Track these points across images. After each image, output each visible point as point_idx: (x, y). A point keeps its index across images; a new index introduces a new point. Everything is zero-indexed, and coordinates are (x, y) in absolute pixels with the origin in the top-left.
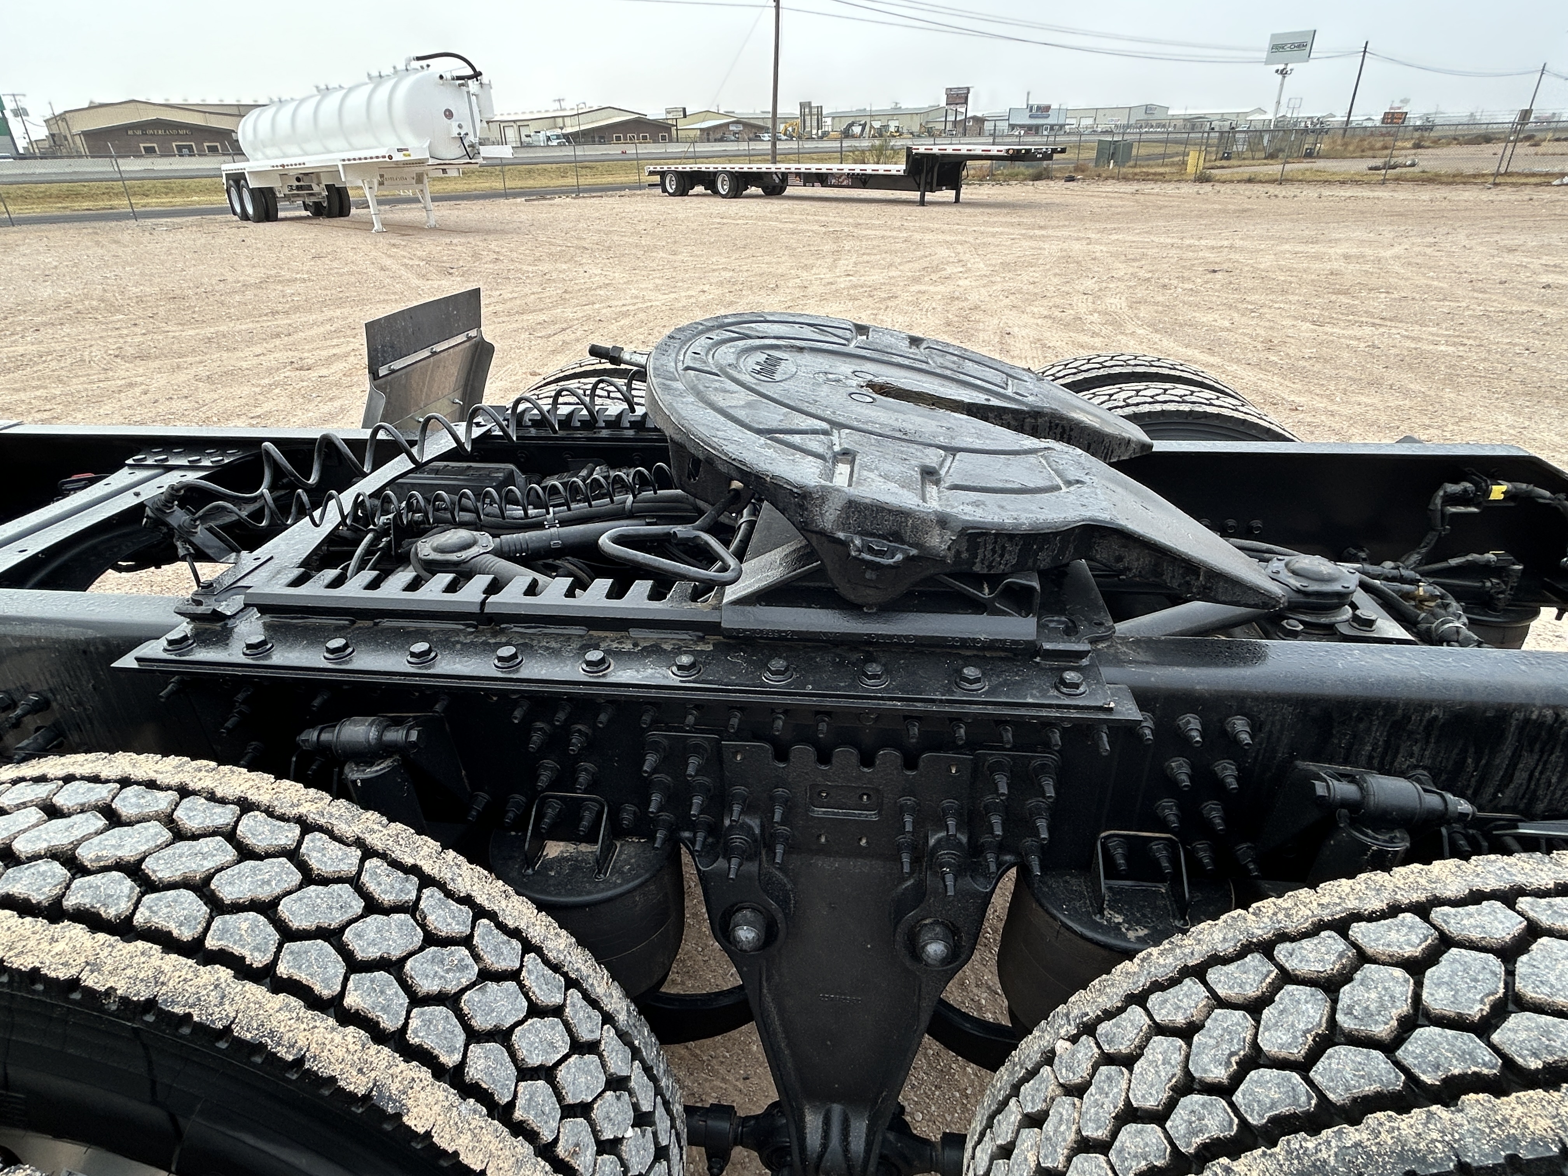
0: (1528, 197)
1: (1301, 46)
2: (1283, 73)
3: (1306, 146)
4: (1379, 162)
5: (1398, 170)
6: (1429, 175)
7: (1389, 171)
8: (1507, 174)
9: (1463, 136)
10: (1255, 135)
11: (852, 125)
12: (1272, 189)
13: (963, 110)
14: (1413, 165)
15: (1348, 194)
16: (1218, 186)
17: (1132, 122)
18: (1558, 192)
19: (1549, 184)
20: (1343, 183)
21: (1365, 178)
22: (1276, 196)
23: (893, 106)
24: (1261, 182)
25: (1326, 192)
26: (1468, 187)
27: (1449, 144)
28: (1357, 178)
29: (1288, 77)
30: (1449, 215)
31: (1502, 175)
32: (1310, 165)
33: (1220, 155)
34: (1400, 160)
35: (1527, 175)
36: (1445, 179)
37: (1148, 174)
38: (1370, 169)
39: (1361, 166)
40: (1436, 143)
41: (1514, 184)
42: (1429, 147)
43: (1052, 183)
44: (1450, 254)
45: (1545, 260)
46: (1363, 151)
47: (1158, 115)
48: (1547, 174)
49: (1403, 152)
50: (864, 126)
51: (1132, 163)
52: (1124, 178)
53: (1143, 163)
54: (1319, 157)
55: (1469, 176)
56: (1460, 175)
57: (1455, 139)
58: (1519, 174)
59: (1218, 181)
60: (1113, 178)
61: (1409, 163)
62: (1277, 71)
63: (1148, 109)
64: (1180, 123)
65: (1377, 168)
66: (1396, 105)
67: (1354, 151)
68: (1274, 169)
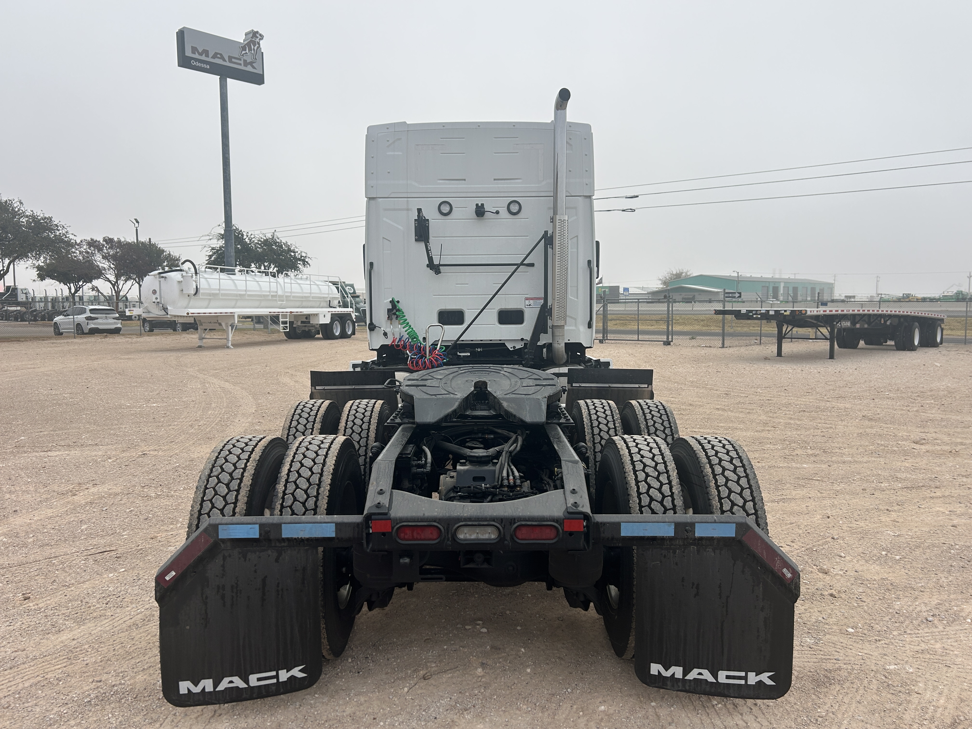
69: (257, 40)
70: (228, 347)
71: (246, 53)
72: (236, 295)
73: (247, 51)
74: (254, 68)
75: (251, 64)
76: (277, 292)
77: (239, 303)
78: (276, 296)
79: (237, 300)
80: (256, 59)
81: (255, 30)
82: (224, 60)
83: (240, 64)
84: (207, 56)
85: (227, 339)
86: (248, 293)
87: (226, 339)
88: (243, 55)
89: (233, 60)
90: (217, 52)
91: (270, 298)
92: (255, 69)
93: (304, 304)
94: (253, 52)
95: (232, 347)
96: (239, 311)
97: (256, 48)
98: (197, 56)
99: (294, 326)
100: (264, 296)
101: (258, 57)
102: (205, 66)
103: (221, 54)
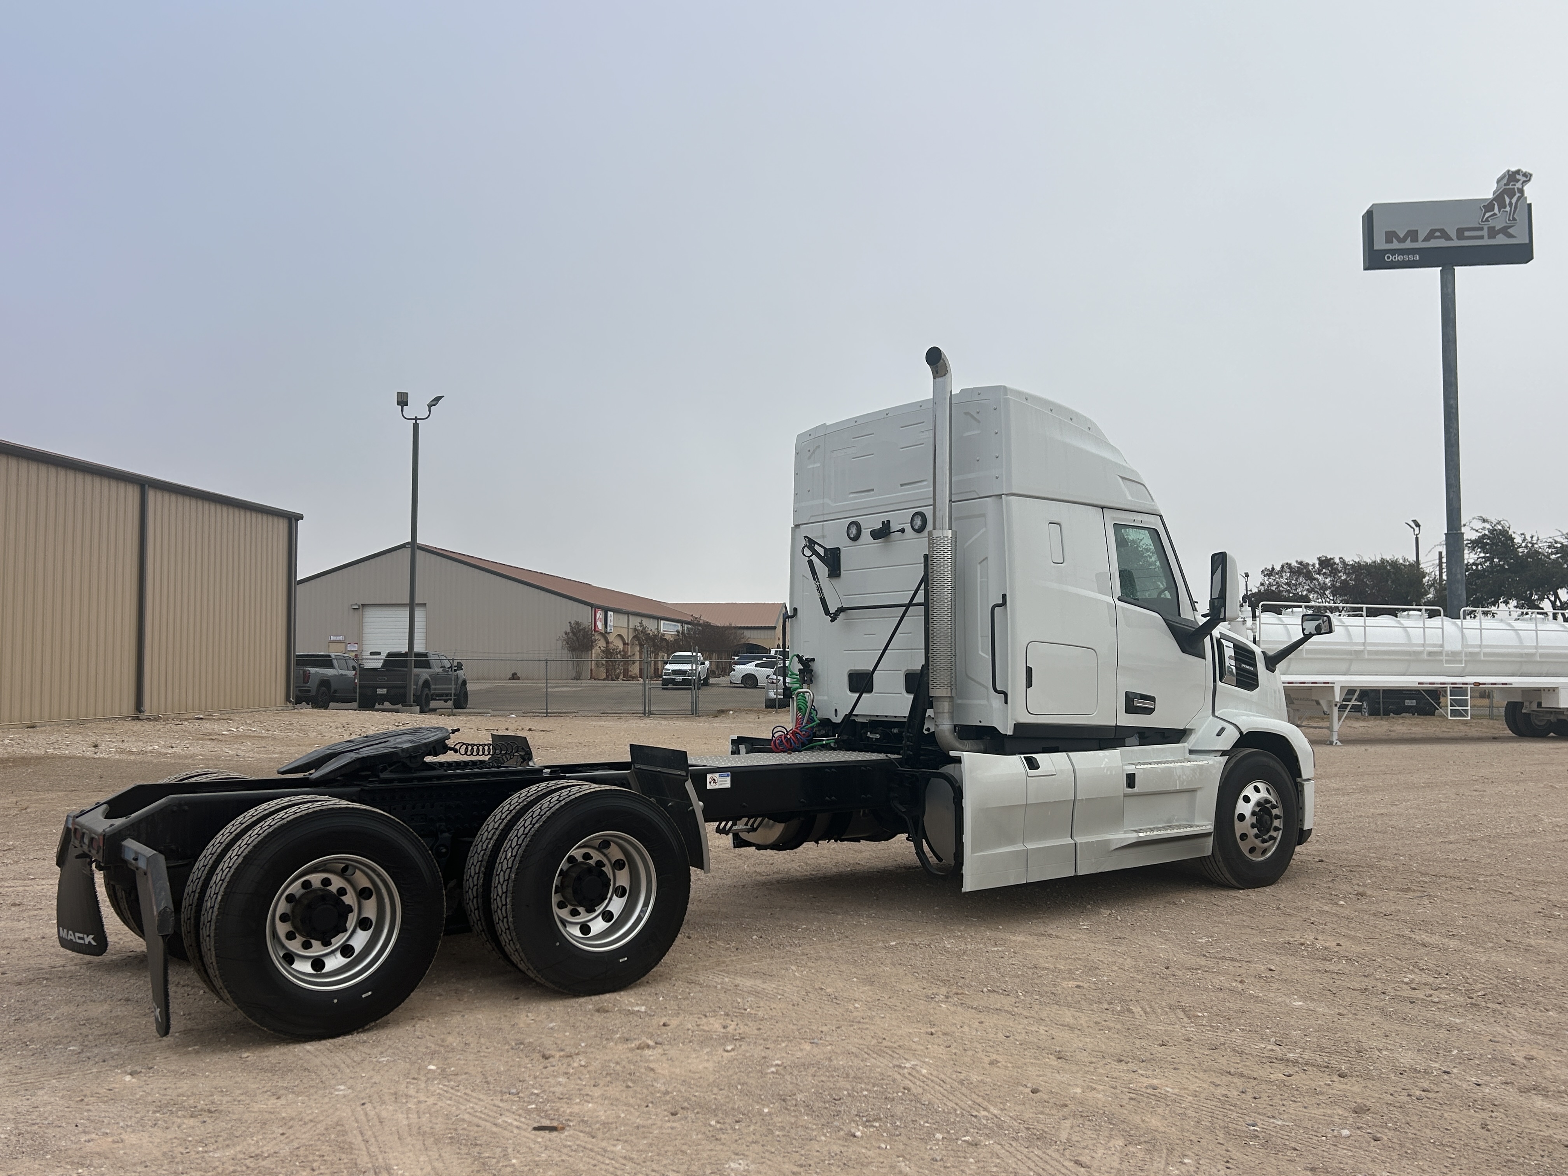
69: (1519, 185)
70: (1331, 743)
71: (1495, 214)
72: (1350, 652)
73: (1496, 210)
74: (1510, 236)
75: (1505, 231)
76: (1442, 646)
77: (1355, 667)
78: (1441, 653)
79: (1351, 660)
80: (1514, 219)
81: (1514, 169)
82: (1449, 238)
83: (1482, 237)
84: (1415, 239)
85: (1330, 729)
86: (1369, 648)
87: (1328, 728)
88: (1487, 220)
89: (1467, 234)
90: (1433, 228)
91: (1425, 657)
92: (1514, 237)
93: (1525, 668)
94: (1508, 209)
95: (1339, 743)
96: (1341, 681)
97: (1514, 200)
98: (1396, 245)
99: (1523, 711)
100: (1415, 653)
101: (1520, 216)
102: (1411, 258)
103: (1442, 231)
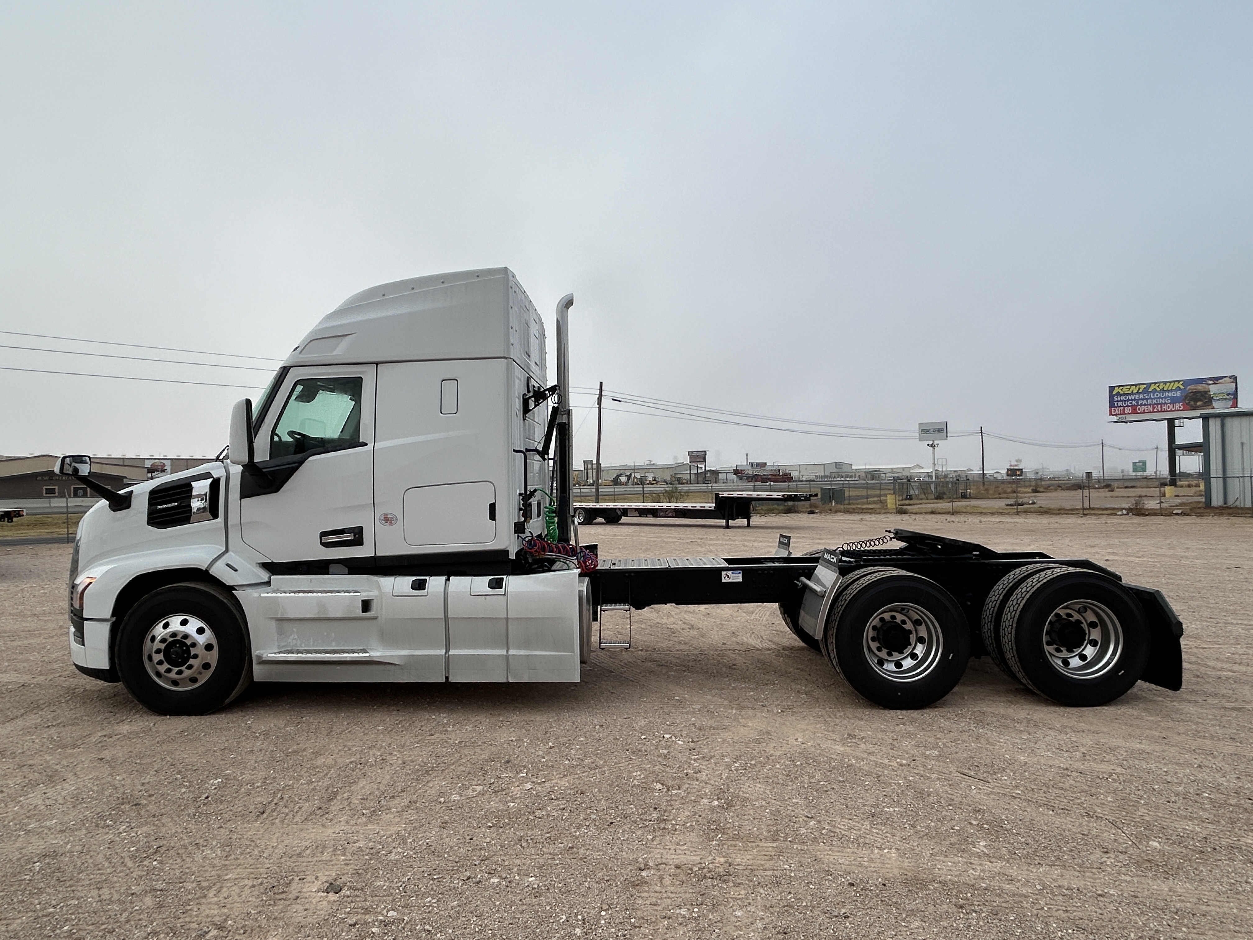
0: (1104, 522)
1: (940, 430)
2: (933, 446)
3: (961, 491)
4: (1011, 501)
5: (1025, 506)
6: (1045, 509)
7: (1019, 507)
8: (1090, 508)
9: (1064, 484)
10: (924, 486)
11: (619, 476)
12: (950, 518)
13: (703, 466)
14: (1034, 503)
15: (998, 520)
16: (913, 517)
17: (827, 473)
18: (1121, 519)
19: (1116, 514)
20: (993, 514)
21: (1006, 511)
22: (953, 521)
23: (648, 463)
24: (939, 513)
25: (984, 519)
26: (1069, 516)
27: (1056, 490)
28: (1001, 511)
29: (936, 449)
30: (1059, 531)
31: (1087, 509)
32: (968, 503)
33: (904, 497)
34: (1025, 500)
35: (1103, 509)
36: (1055, 512)
37: (863, 509)
38: (1007, 505)
39: (1000, 504)
40: (1047, 489)
41: (1095, 515)
42: (1043, 492)
43: (800, 515)
44: (1061, 549)
45: (1109, 550)
46: (1000, 494)
47: (845, 469)
48: (1114, 509)
49: (1027, 495)
50: (629, 477)
51: (846, 502)
52: (848, 511)
53: (854, 502)
54: (971, 498)
55: (1068, 510)
56: (1064, 509)
57: (1059, 486)
58: (1098, 509)
59: (912, 513)
60: (840, 512)
61: (1030, 502)
62: (928, 445)
63: (837, 465)
64: (863, 475)
65: (1011, 505)
66: (1014, 463)
67: (993, 494)
68: (945, 505)
